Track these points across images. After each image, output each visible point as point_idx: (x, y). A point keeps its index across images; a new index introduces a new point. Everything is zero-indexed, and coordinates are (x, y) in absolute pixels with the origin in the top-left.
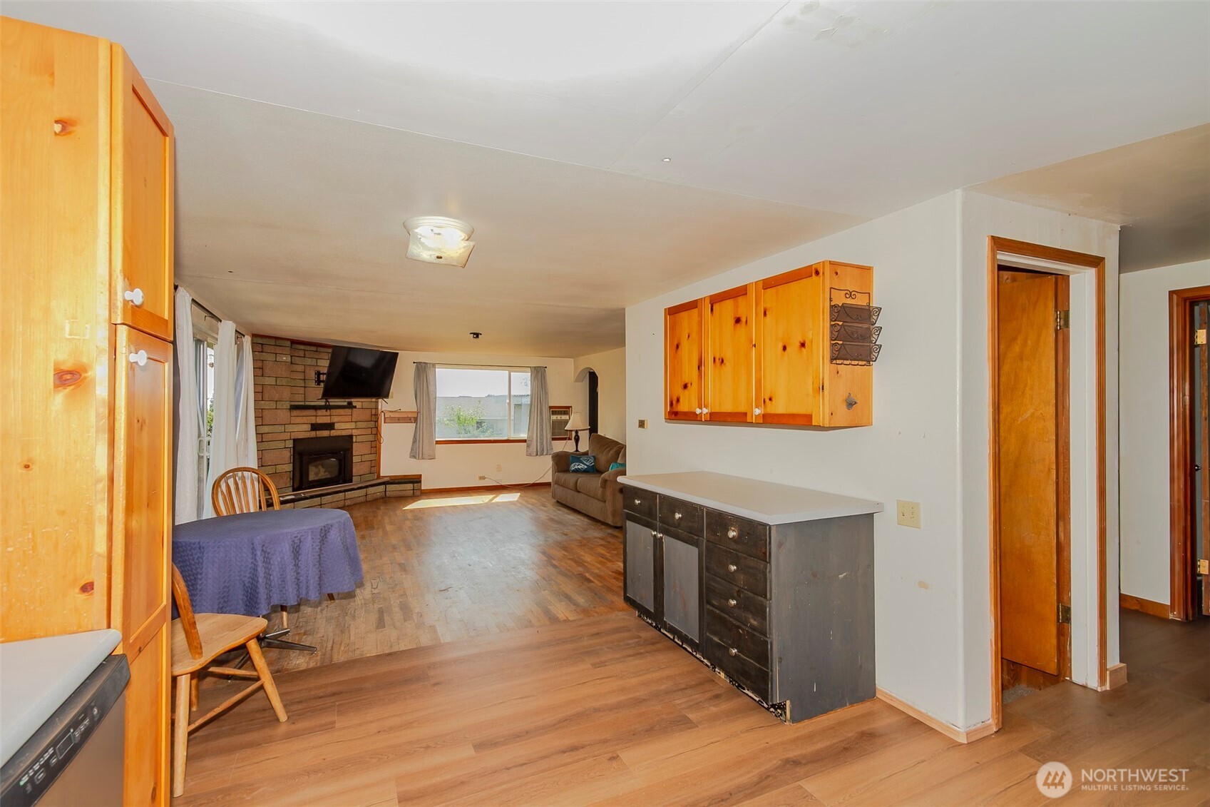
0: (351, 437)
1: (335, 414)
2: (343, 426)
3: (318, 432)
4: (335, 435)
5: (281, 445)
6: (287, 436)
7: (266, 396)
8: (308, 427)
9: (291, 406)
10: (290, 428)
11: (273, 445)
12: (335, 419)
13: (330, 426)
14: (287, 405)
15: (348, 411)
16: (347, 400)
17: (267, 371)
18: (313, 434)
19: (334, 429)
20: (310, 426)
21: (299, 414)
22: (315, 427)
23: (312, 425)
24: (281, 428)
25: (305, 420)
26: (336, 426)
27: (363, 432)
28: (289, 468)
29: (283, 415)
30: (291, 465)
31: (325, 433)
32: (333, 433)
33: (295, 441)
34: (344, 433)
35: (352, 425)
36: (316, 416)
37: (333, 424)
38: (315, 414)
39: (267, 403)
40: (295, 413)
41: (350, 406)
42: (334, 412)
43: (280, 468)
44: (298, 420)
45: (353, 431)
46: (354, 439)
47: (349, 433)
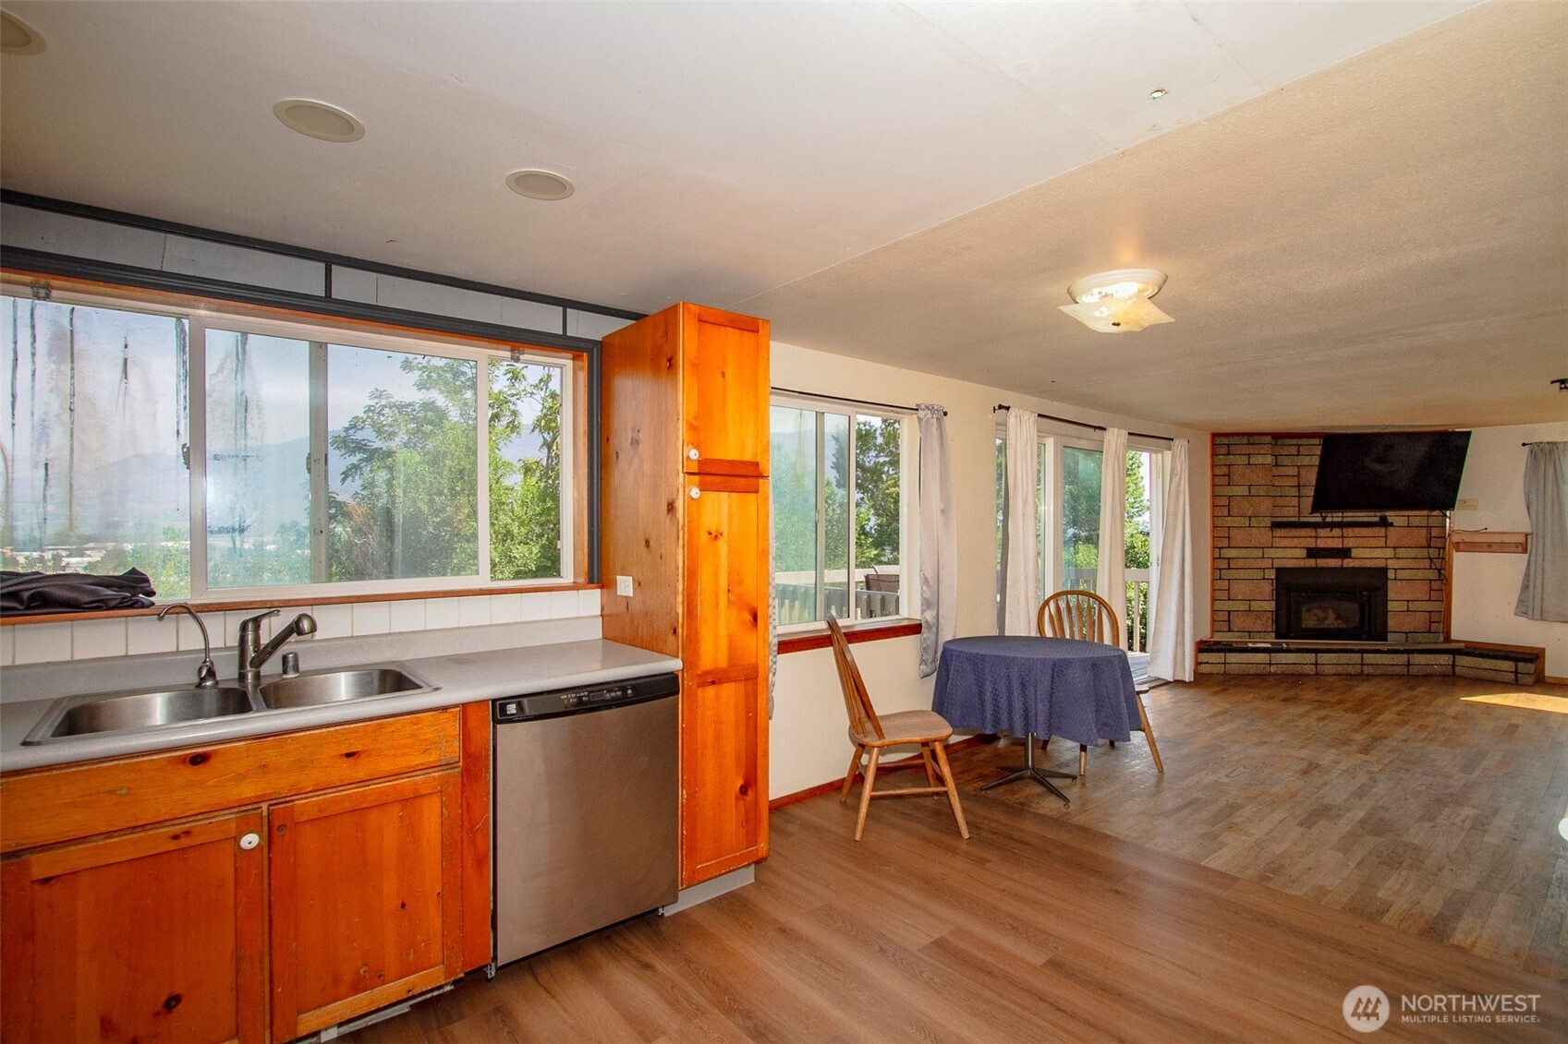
0: (1385, 570)
1: (1351, 534)
2: (1368, 553)
3: (1320, 561)
4: (1352, 565)
5: (1259, 575)
6: (1267, 563)
7: (1235, 511)
8: (1303, 553)
9: (1273, 523)
10: (1271, 553)
11: (1242, 574)
12: (1349, 543)
13: (1344, 553)
14: (1268, 522)
15: (1380, 531)
16: (1378, 514)
17: (1236, 479)
18: (1311, 563)
19: (1350, 557)
20: (1305, 551)
21: (1286, 535)
22: (1313, 553)
23: (1309, 550)
24: (1259, 553)
25: (1295, 542)
26: (1354, 553)
27: (1411, 564)
28: (1271, 606)
29: (1262, 536)
30: (1274, 602)
31: (1333, 563)
32: (1348, 563)
33: (1279, 570)
34: (1370, 564)
35: (1389, 553)
36: (1316, 537)
37: (1348, 550)
38: (1314, 535)
39: (1236, 519)
40: (1279, 532)
41: (1384, 523)
42: (1348, 531)
43: (1255, 606)
44: (1285, 543)
45: (1389, 561)
46: (1391, 574)
47: (1380, 564)
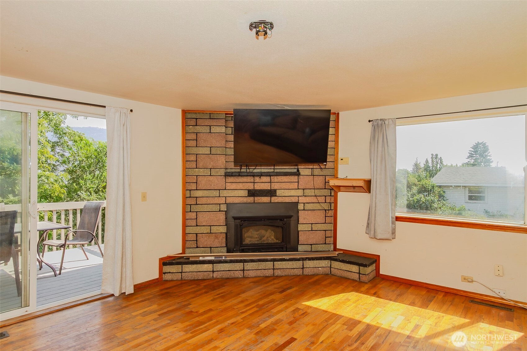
0: (297, 203)
1: (276, 181)
2: (287, 193)
3: (256, 198)
4: (276, 201)
5: (217, 208)
6: (222, 200)
7: (200, 165)
8: (245, 193)
9: (225, 173)
10: (224, 193)
11: (206, 208)
12: (275, 186)
13: (272, 193)
14: (222, 172)
15: (295, 178)
16: (293, 167)
17: (201, 143)
18: (251, 200)
19: (276, 196)
20: (247, 192)
21: (235, 181)
22: (252, 193)
23: (249, 191)
24: (216, 193)
25: (240, 186)
26: (278, 193)
27: (314, 199)
28: (223, 229)
29: (219, 182)
30: (225, 227)
31: (266, 199)
32: (274, 199)
33: (229, 205)
34: (287, 200)
35: (300, 192)
36: (254, 183)
37: (275, 191)
38: (252, 180)
39: (201, 170)
40: (231, 179)
41: (298, 174)
42: (275, 179)
43: (214, 229)
44: (234, 186)
45: (300, 198)
46: (301, 207)
47: (294, 200)
